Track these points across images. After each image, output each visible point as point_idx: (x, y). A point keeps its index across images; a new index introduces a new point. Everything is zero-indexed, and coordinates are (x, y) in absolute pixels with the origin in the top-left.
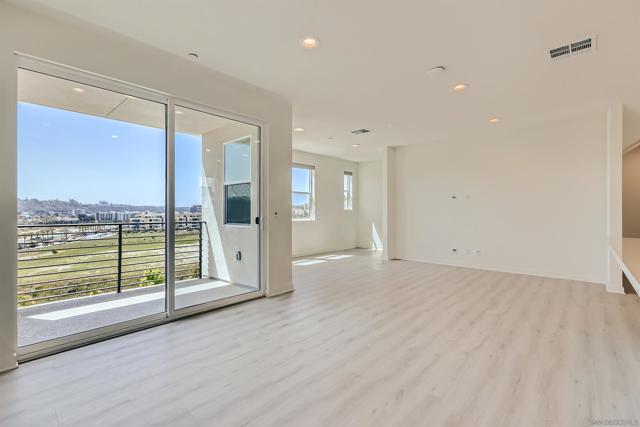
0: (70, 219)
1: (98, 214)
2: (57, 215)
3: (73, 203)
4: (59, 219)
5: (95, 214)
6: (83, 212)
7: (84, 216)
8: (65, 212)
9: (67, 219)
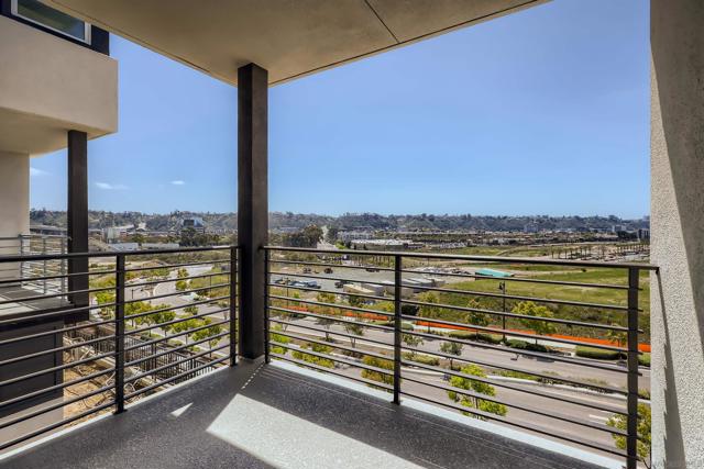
0: (610, 236)
1: (640, 231)
2: (596, 232)
3: (613, 219)
4: (598, 235)
5: (637, 231)
6: (624, 228)
7: (624, 233)
8: (605, 229)
9: (606, 236)
